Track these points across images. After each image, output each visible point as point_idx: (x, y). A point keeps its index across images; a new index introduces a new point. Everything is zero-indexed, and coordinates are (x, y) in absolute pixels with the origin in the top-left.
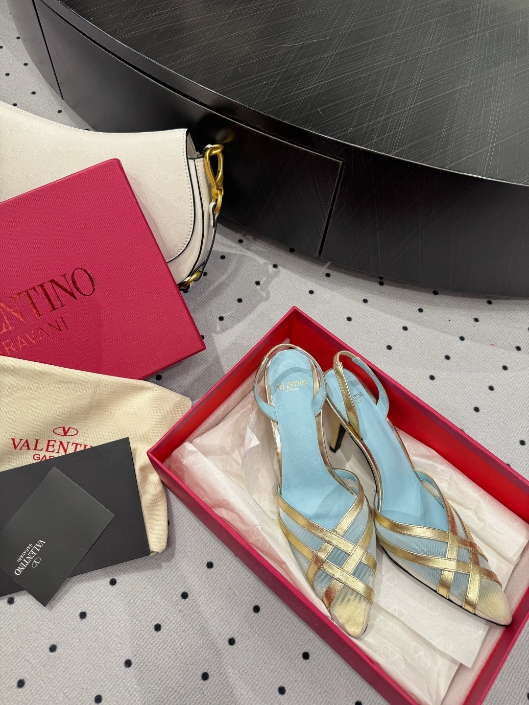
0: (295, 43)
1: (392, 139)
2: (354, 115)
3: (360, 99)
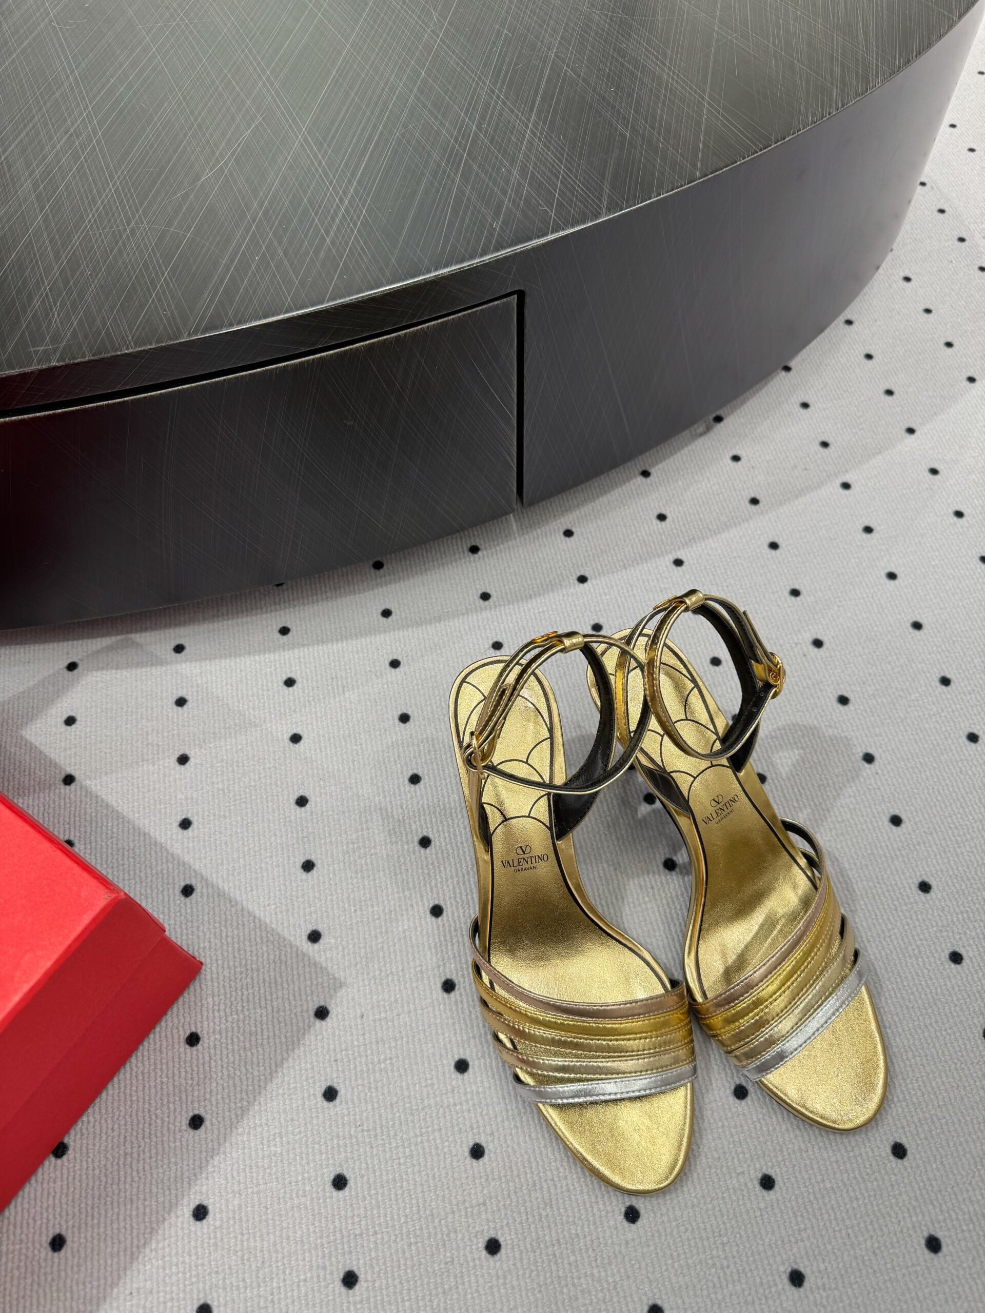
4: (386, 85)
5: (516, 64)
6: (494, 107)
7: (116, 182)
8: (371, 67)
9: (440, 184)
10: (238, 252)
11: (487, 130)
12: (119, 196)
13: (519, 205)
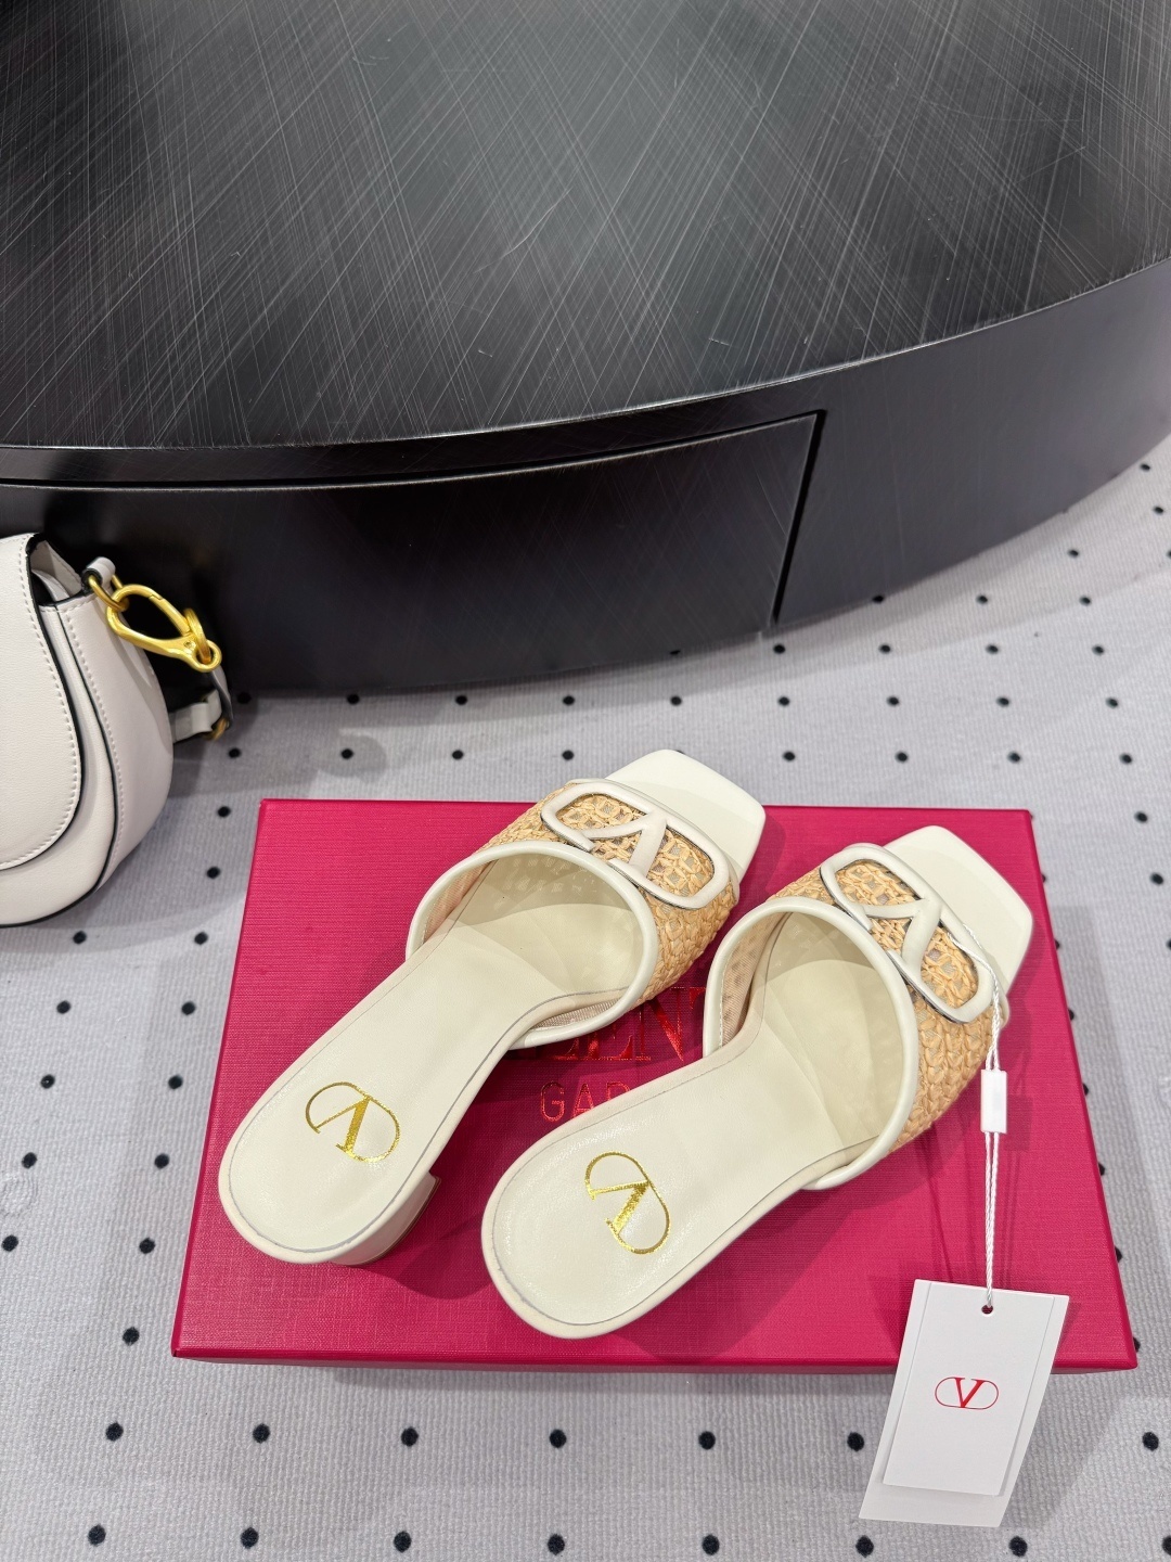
0: (521, 236)
1: (891, 314)
2: (781, 309)
3: (757, 274)
4: (702, 165)
5: (842, 159)
6: (815, 207)
7: (415, 248)
8: (687, 144)
9: (752, 287)
10: (537, 342)
11: (805, 233)
12: (418, 263)
13: (833, 321)
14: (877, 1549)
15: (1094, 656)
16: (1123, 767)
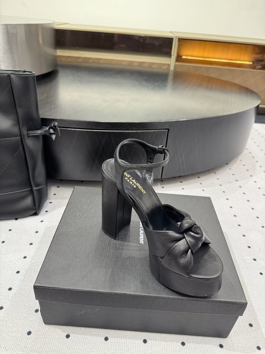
9: (157, 113)
11: (166, 109)
14: (186, 345)
15: (224, 193)
16: (231, 209)
